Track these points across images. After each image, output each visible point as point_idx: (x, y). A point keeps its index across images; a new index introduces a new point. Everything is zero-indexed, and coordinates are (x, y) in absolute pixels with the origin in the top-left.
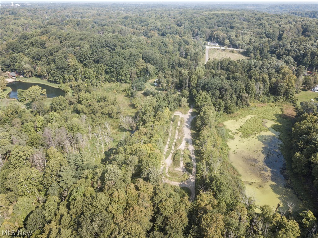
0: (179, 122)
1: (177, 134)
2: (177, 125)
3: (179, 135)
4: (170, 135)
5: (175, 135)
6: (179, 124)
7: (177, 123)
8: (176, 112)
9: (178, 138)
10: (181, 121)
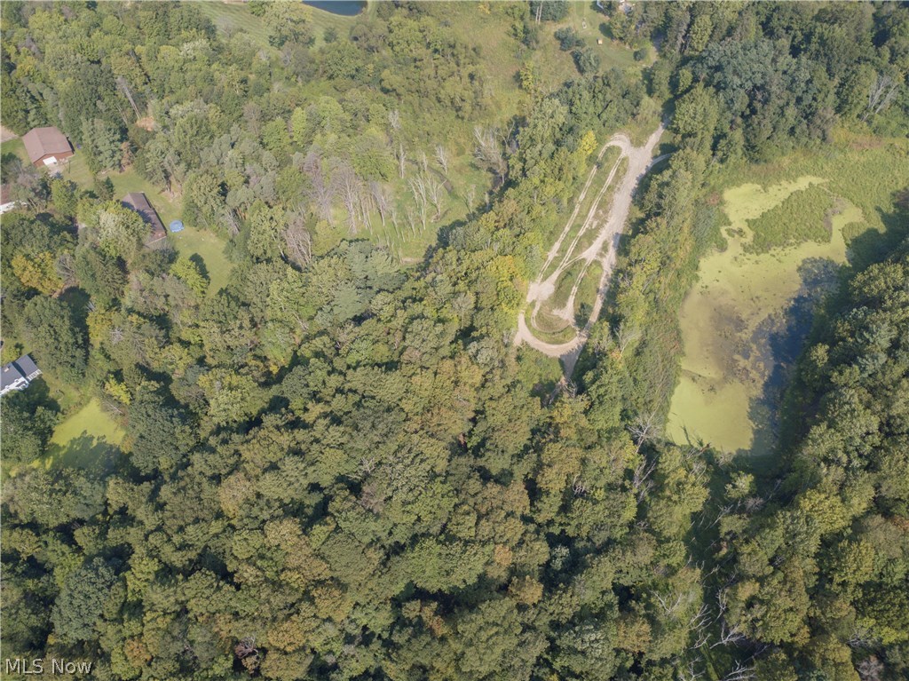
0: (612, 173)
1: (592, 213)
2: (604, 182)
3: (596, 216)
4: (576, 211)
5: (587, 215)
6: (609, 181)
7: (606, 174)
8: (616, 135)
9: (591, 225)
10: (618, 171)
